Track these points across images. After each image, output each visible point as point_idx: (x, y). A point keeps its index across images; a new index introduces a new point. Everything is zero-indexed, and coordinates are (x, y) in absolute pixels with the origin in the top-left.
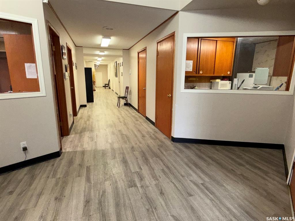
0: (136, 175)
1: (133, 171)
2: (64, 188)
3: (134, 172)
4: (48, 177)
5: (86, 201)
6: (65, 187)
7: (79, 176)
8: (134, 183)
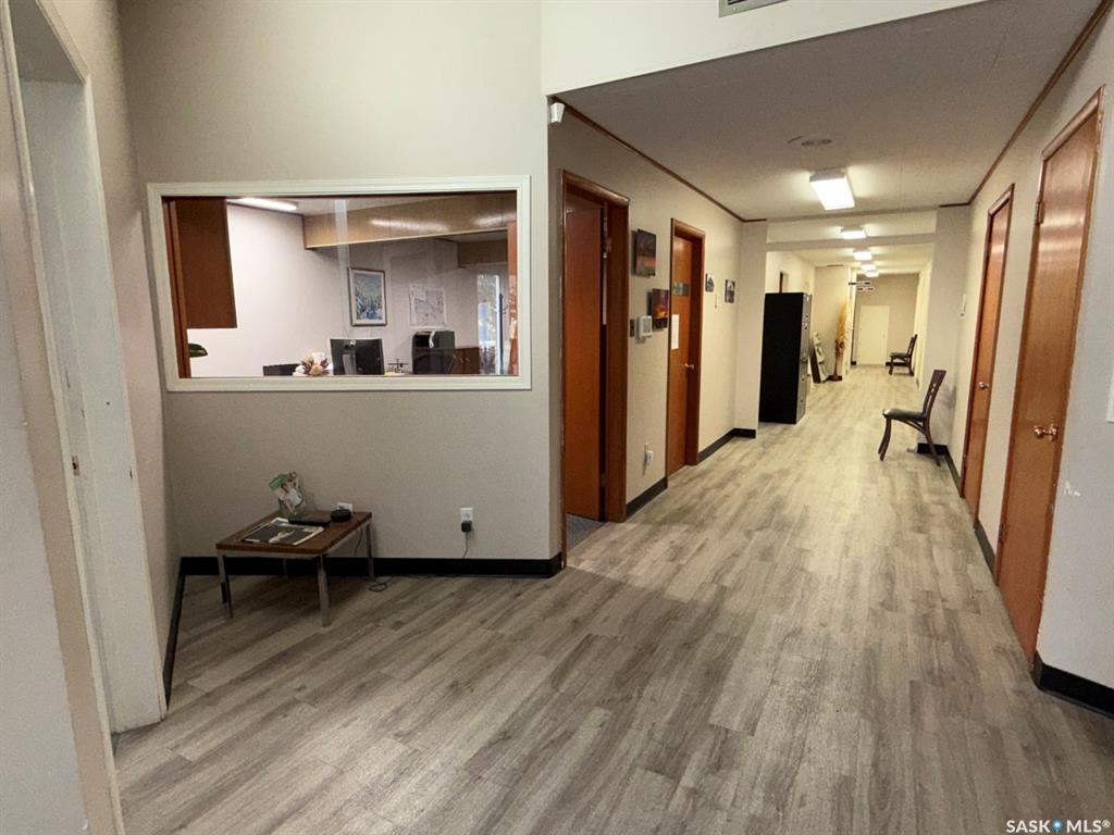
0: (709, 741)
1: (714, 720)
2: (489, 667)
3: (712, 726)
4: (482, 623)
5: (505, 733)
6: (493, 668)
7: (546, 654)
8: (678, 763)
